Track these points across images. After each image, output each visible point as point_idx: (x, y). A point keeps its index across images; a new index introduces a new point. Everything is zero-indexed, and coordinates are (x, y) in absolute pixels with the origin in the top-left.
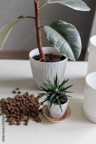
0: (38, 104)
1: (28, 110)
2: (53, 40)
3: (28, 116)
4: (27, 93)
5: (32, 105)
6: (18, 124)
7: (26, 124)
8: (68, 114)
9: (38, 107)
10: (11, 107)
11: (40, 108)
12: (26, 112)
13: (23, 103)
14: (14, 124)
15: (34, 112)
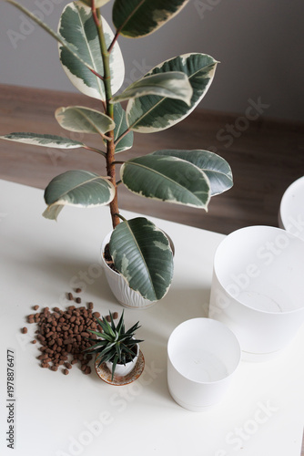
3: (74, 359)
4: (90, 305)
5: (87, 338)
6: (53, 369)
7: (65, 372)
10: (51, 333)
12: (73, 349)
13: (73, 330)
14: (48, 366)
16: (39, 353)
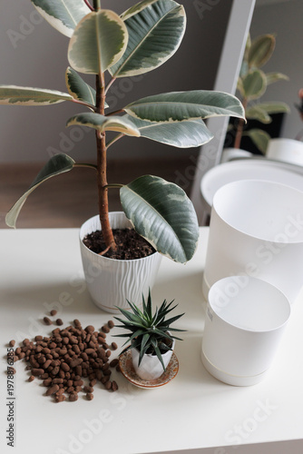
0: (105, 347)
1: (87, 365)
2: (142, 225)
3: (91, 380)
4: (76, 323)
5: (95, 354)
6: (72, 399)
7: (88, 398)
8: (174, 368)
9: (108, 355)
10: (50, 362)
11: (111, 359)
12: (85, 371)
13: (73, 349)
14: (63, 399)
15: (101, 368)
16: (44, 390)
